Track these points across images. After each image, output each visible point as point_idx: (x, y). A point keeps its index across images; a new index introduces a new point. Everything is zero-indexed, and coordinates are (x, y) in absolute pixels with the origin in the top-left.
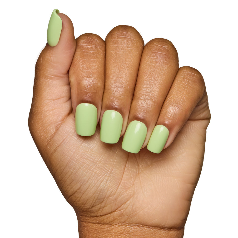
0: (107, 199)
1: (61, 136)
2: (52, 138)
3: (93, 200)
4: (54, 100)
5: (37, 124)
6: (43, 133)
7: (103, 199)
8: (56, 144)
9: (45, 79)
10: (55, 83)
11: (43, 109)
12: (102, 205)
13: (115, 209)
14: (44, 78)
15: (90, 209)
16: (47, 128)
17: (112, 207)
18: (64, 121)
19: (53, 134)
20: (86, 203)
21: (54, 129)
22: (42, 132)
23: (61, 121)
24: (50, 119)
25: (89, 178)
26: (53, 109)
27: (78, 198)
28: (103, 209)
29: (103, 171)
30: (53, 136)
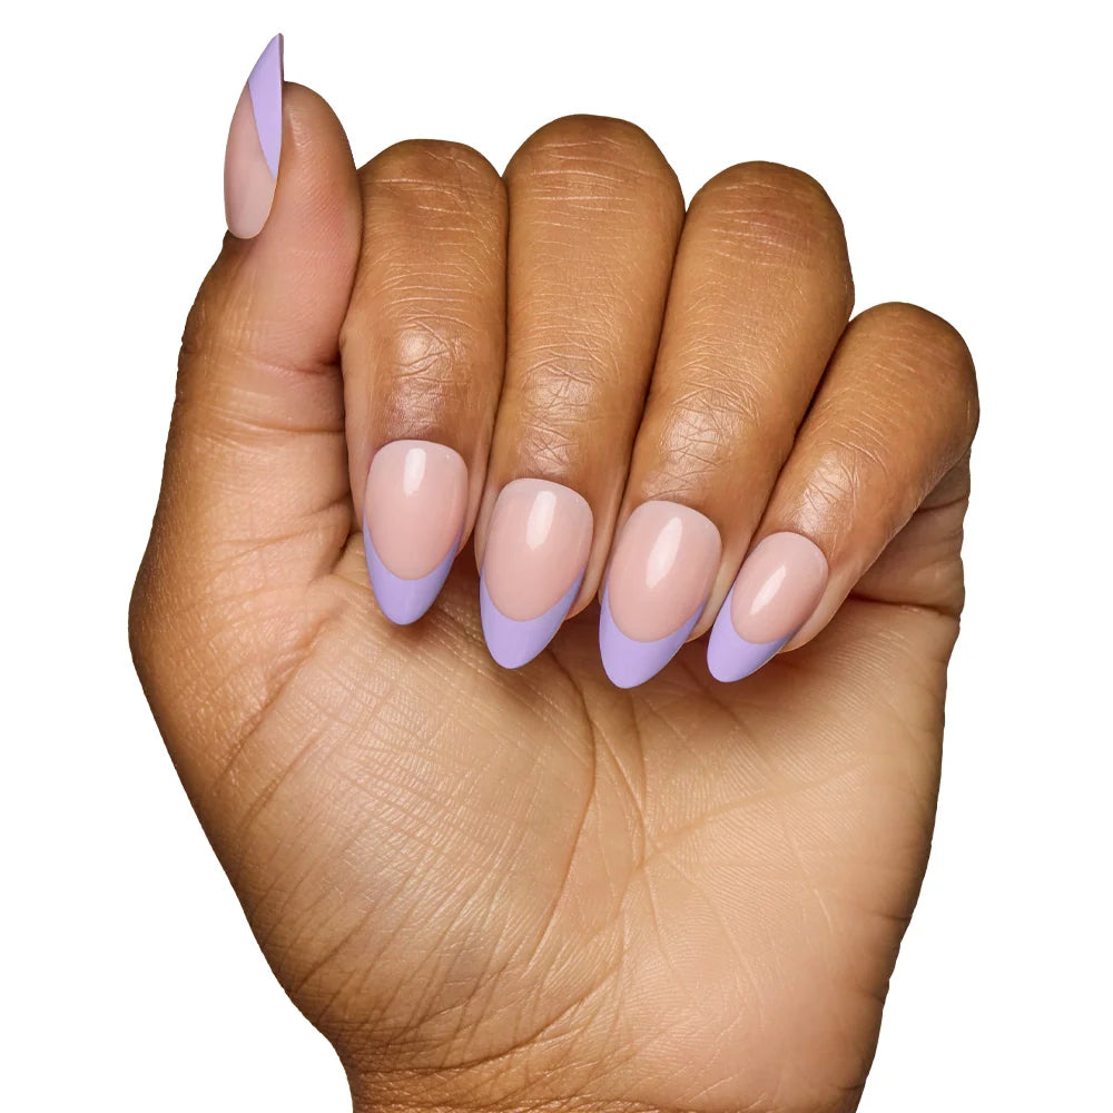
0: (495, 976)
1: (295, 725)
2: (250, 734)
3: (428, 985)
4: (260, 544)
5: (178, 663)
6: (206, 707)
7: (475, 979)
8: (273, 765)
9: (217, 440)
10: (266, 459)
11: (208, 590)
12: (470, 1011)
13: (534, 1029)
14: (212, 438)
15: (412, 1029)
16: (228, 685)
17: (519, 1018)
18: (312, 647)
19: (255, 716)
20: (392, 1000)
21: (264, 690)
22: (203, 705)
23: (298, 647)
24: (243, 639)
25: (409, 876)
26: (256, 592)
27: (351, 974)
28: (474, 1030)
29: (473, 846)
30: (256, 724)
